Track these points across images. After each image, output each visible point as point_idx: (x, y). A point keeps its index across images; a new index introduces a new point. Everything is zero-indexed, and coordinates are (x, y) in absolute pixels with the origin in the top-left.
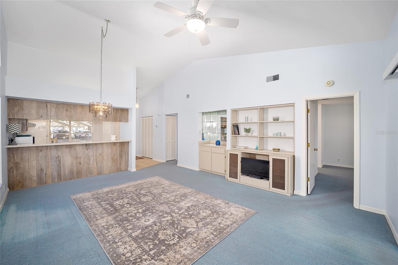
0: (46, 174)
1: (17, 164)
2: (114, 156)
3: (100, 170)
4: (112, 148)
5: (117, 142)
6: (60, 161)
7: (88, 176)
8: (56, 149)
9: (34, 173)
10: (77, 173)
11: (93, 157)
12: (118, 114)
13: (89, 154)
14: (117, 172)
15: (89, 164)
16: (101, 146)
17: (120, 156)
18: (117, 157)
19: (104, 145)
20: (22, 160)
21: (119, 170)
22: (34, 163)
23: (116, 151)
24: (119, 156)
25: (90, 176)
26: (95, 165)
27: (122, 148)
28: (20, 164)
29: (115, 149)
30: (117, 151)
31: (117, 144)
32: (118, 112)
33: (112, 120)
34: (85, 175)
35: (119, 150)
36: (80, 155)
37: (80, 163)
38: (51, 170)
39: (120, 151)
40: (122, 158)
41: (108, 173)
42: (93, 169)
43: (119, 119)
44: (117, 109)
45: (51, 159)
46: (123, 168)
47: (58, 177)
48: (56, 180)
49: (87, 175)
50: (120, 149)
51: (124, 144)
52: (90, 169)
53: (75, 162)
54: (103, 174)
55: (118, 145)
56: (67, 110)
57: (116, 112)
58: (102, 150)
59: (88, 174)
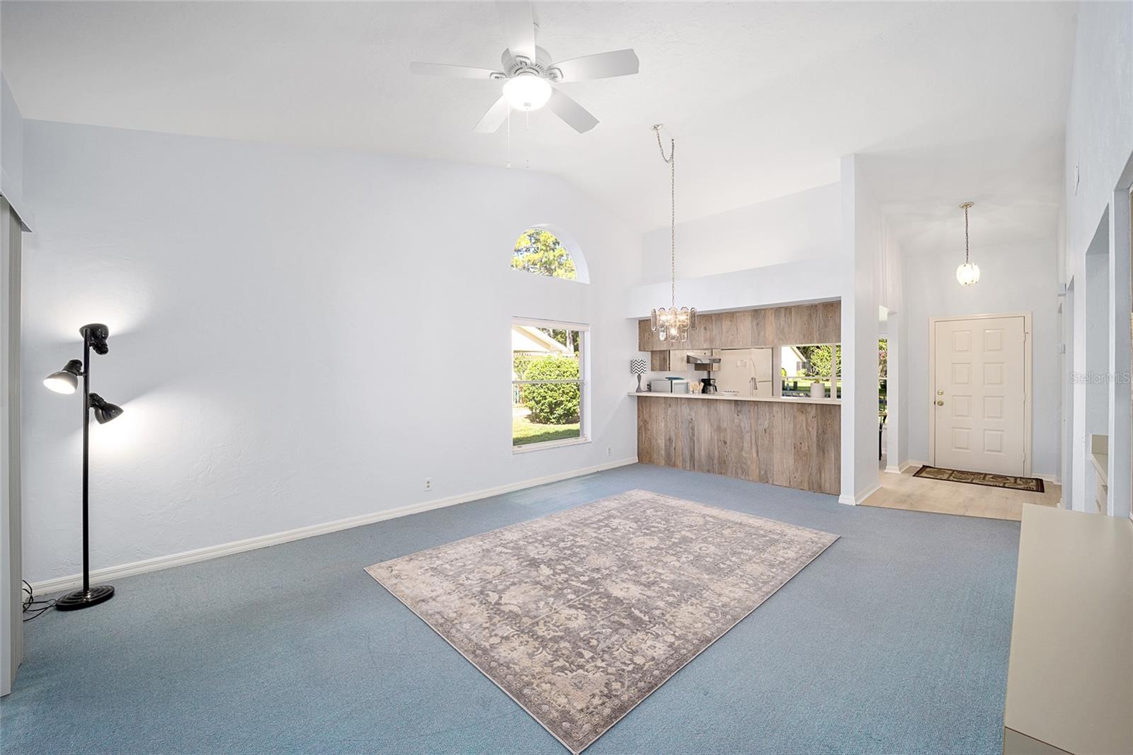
0: (675, 449)
1: (645, 422)
2: (801, 443)
3: (766, 471)
4: (795, 417)
5: (810, 404)
6: (693, 429)
7: (740, 476)
8: (689, 406)
9: (661, 442)
10: (720, 463)
11: (749, 434)
12: (814, 320)
13: (742, 425)
14: (810, 490)
15: (742, 449)
16: (767, 409)
17: (818, 445)
18: (808, 447)
19: (776, 408)
20: (650, 417)
21: (815, 486)
22: (663, 425)
23: (808, 430)
24: (815, 445)
25: (743, 477)
26: (755, 455)
27: (826, 424)
28: (648, 423)
29: (804, 424)
30: (811, 429)
31: (809, 409)
32: (814, 316)
33: (798, 341)
34: (734, 471)
35: (815, 428)
36: (725, 425)
37: (725, 443)
38: (681, 444)
39: (820, 431)
40: (826, 455)
41: (784, 485)
42: (749, 463)
43: (819, 335)
44: (812, 306)
45: (682, 422)
46: (827, 485)
47: (690, 461)
48: (688, 465)
49: (737, 474)
50: (818, 426)
51: (833, 412)
52: (744, 460)
53: (716, 437)
54: (771, 482)
55: (813, 412)
56: (705, 329)
57: (810, 316)
58: (769, 419)
59: (740, 472)
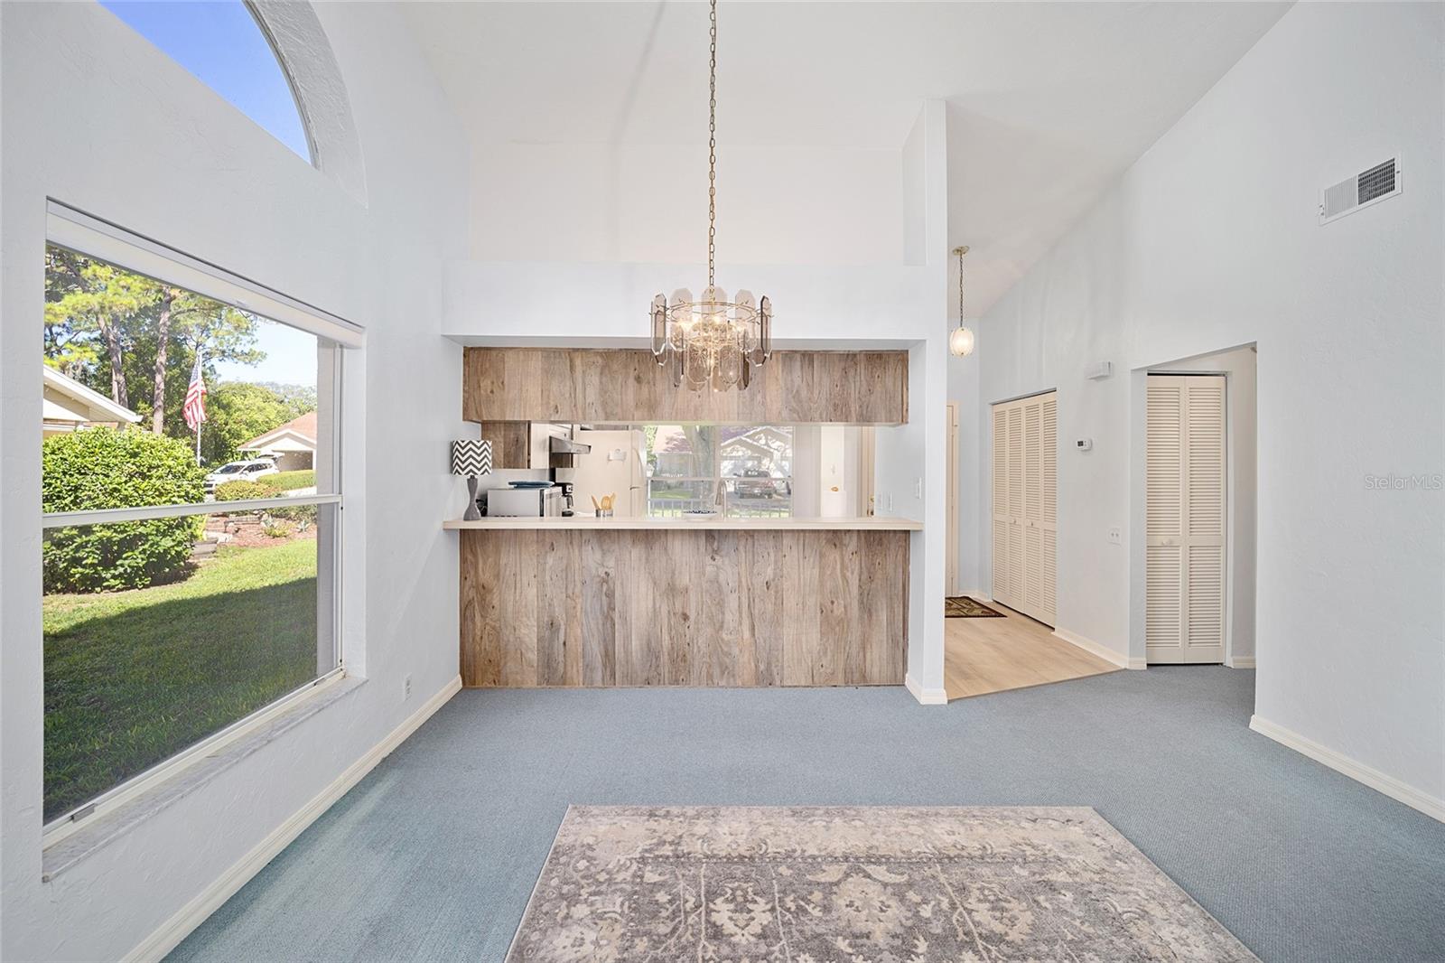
0: (564, 644)
1: (483, 589)
2: (832, 602)
3: (769, 664)
4: (822, 556)
5: (849, 531)
6: (610, 595)
7: (716, 681)
8: (601, 546)
9: (529, 634)
10: (673, 661)
11: (735, 595)
12: (851, 380)
13: (722, 578)
14: (847, 684)
15: (722, 627)
16: (772, 543)
17: (861, 602)
18: (845, 607)
19: (787, 541)
20: (497, 576)
21: (857, 676)
22: (532, 593)
23: (844, 576)
24: (855, 604)
25: (723, 683)
26: (747, 634)
27: (874, 564)
28: (490, 591)
29: (839, 566)
30: (849, 574)
31: (846, 539)
32: (852, 373)
33: (824, 416)
34: (704, 673)
35: (856, 572)
36: (686, 581)
37: (686, 617)
38: (583, 633)
39: (865, 576)
40: (874, 618)
41: (803, 685)
42: (736, 651)
43: (860, 407)
44: (848, 355)
45: (584, 583)
46: (876, 670)
47: (605, 666)
48: (598, 676)
49: (710, 676)
50: (861, 568)
51: (885, 541)
52: (726, 649)
53: (664, 610)
54: (778, 683)
55: (853, 544)
56: (638, 379)
57: (845, 370)
58: (776, 562)
59: (716, 672)
